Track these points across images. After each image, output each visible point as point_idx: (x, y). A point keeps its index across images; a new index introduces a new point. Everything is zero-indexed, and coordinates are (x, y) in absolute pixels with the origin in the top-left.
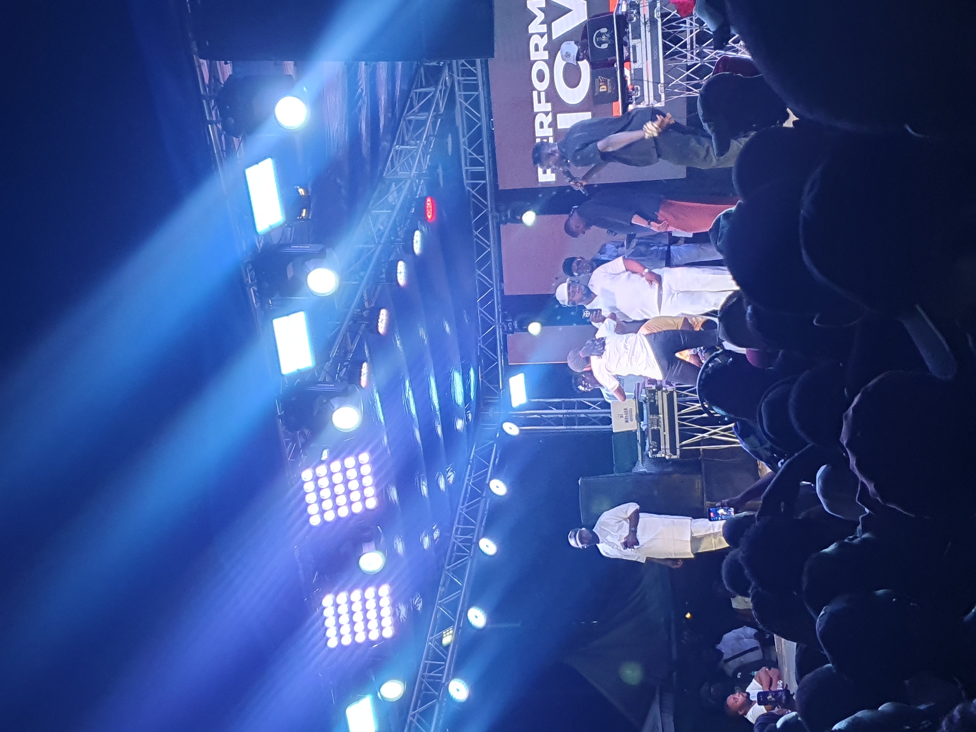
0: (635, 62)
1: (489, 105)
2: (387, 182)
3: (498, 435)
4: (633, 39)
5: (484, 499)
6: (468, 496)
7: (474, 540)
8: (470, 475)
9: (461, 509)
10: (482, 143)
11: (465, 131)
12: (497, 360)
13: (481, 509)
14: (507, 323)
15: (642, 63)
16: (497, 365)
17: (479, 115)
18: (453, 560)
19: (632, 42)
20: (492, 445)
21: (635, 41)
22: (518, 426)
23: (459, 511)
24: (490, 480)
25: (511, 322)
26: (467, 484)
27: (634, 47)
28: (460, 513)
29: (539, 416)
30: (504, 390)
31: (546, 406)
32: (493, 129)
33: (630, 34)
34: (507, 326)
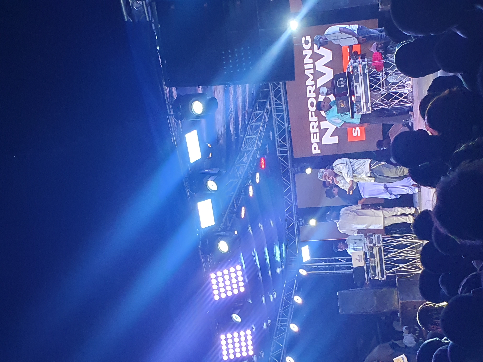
0: (357, 93)
1: (288, 119)
2: (243, 152)
3: (297, 276)
4: (355, 83)
5: (291, 306)
6: (283, 305)
7: (287, 325)
8: (284, 294)
9: (280, 311)
10: (285, 137)
11: (277, 131)
12: (295, 239)
13: (290, 311)
14: (299, 221)
15: (360, 94)
16: (295, 241)
17: (284, 124)
18: (277, 334)
19: (355, 84)
20: (294, 280)
21: (357, 84)
22: (307, 271)
23: (279, 311)
24: (294, 296)
25: (301, 220)
26: (283, 298)
27: (356, 86)
28: (280, 312)
29: (316, 267)
30: (299, 254)
31: (320, 261)
32: (290, 130)
33: (354, 81)
34: (300, 222)
